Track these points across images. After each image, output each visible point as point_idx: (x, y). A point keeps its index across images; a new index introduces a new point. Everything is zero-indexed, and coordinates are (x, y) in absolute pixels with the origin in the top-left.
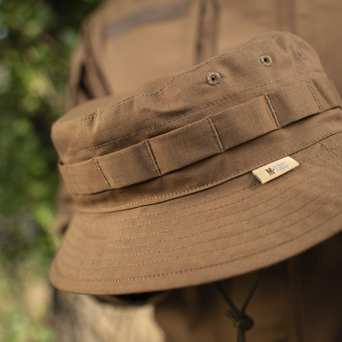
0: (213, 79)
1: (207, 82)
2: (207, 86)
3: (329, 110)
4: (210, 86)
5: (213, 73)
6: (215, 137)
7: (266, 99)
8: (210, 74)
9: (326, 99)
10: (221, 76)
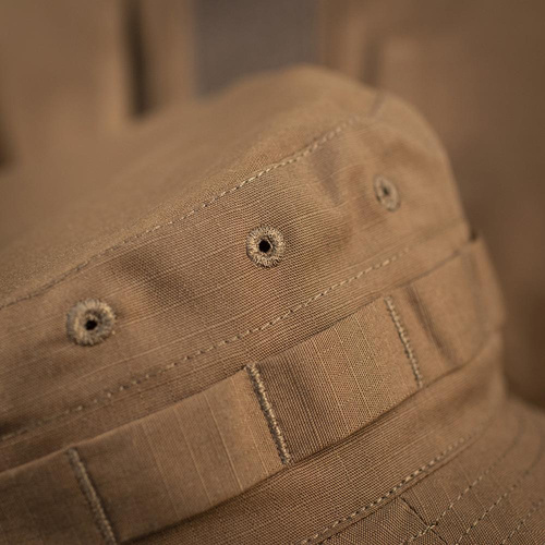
0: (91, 325)
1: (71, 338)
2: (69, 350)
3: (443, 376)
4: (80, 349)
5: (92, 305)
6: (90, 506)
7: (253, 378)
8: (83, 308)
9: (439, 344)
10: (117, 315)
